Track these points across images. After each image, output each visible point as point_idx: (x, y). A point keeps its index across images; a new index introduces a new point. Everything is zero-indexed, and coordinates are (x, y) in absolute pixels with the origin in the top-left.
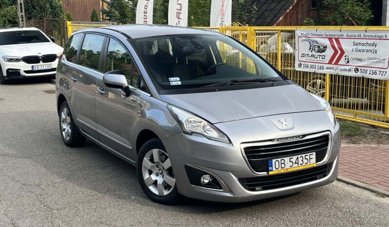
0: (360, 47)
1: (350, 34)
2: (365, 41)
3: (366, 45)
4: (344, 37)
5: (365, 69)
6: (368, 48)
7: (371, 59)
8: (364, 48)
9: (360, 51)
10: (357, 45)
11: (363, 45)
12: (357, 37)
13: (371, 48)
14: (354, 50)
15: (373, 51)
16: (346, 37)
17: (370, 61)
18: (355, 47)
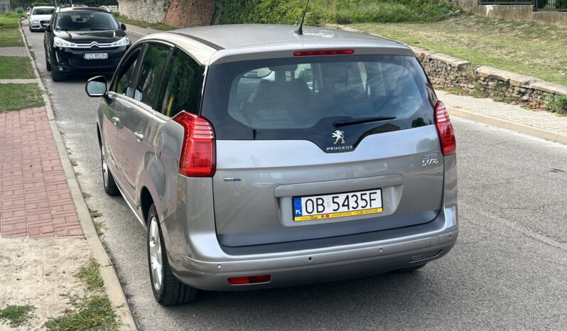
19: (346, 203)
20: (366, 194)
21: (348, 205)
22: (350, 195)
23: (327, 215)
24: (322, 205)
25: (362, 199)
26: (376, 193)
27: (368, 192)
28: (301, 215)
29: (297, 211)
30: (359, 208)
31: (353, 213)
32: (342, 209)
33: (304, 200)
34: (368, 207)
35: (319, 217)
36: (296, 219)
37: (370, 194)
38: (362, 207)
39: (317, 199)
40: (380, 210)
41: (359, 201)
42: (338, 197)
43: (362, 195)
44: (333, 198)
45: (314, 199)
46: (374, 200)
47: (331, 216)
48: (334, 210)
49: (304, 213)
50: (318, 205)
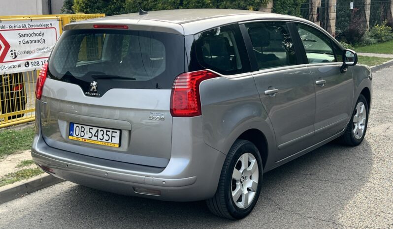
0: (27, 39)
1: (12, 25)
2: (31, 32)
3: (33, 35)
4: (6, 29)
5: (36, 61)
6: (36, 38)
7: (40, 49)
8: (32, 38)
9: (28, 42)
10: (23, 36)
11: (30, 35)
12: (21, 28)
13: (39, 38)
14: (21, 43)
15: (41, 41)
16: (8, 29)
17: (40, 51)
18: (21, 39)
19: (96, 135)
20: (109, 131)
21: (97, 136)
22: (100, 129)
23: (85, 139)
24: (83, 132)
25: (107, 135)
26: (116, 132)
27: (111, 130)
28: (73, 136)
29: (71, 132)
30: (104, 140)
31: (99, 143)
32: (94, 138)
33: (75, 125)
34: (110, 141)
35: (81, 140)
36: (70, 137)
37: (112, 132)
38: (106, 140)
39: (82, 127)
40: (118, 146)
41: (105, 135)
42: (92, 129)
43: (107, 131)
44: (90, 129)
45: (80, 126)
46: (115, 137)
47: (87, 140)
48: (89, 138)
49: (74, 135)
50: (81, 131)
